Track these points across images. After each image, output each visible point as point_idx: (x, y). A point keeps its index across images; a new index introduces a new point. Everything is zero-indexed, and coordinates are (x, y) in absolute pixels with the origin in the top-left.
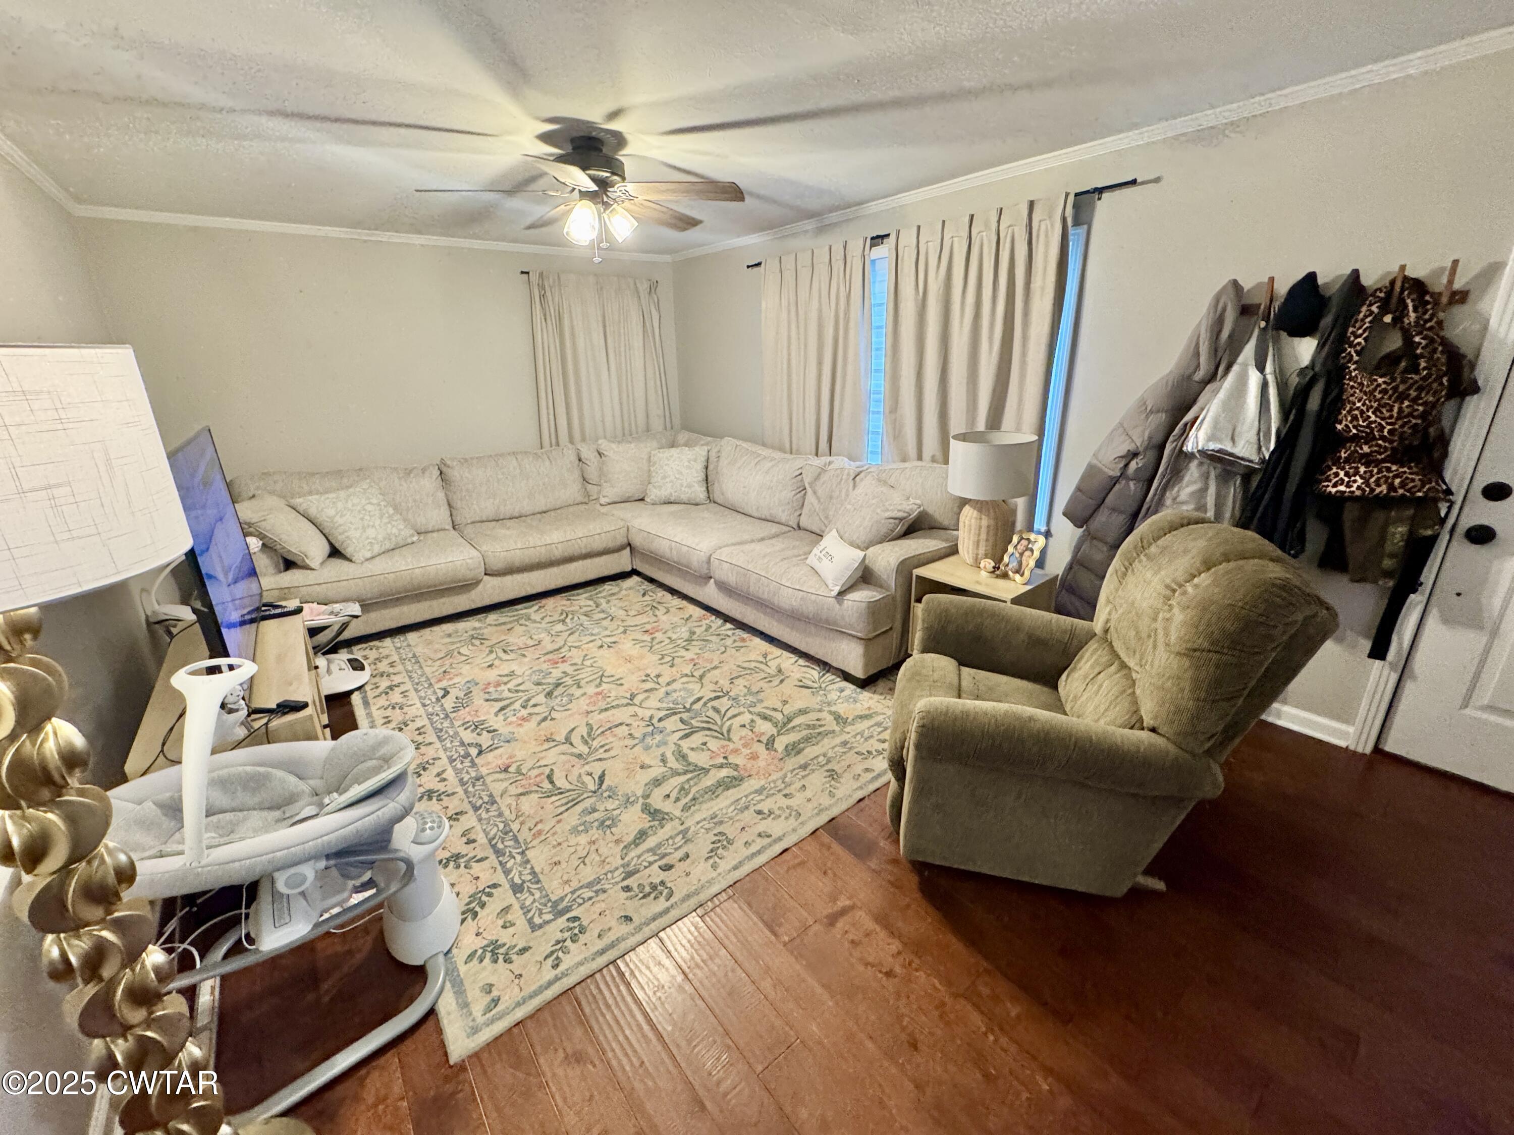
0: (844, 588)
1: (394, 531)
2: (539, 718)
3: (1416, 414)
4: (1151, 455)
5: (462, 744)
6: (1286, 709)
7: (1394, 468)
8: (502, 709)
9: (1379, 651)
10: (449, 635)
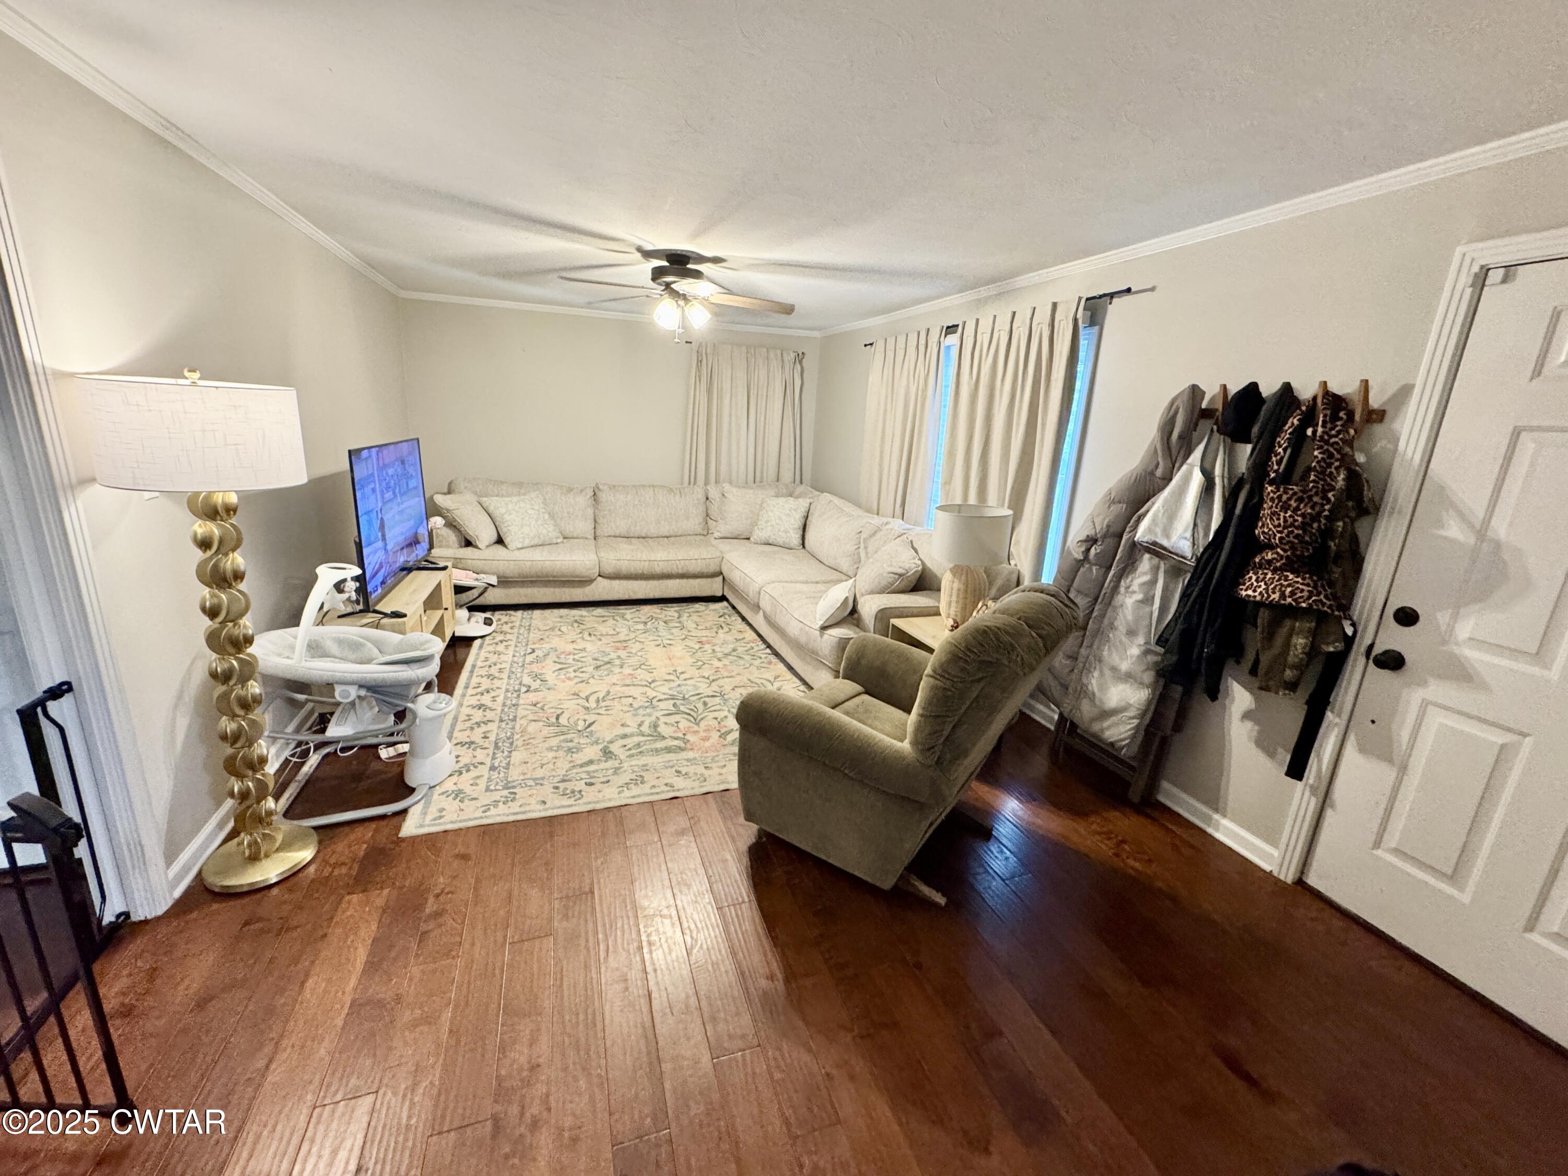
0: (826, 624)
1: (544, 531)
2: (580, 680)
3: (1296, 524)
4: (1110, 541)
5: (520, 684)
6: (1225, 822)
7: (1291, 576)
8: (560, 669)
9: (1296, 770)
10: (561, 617)
